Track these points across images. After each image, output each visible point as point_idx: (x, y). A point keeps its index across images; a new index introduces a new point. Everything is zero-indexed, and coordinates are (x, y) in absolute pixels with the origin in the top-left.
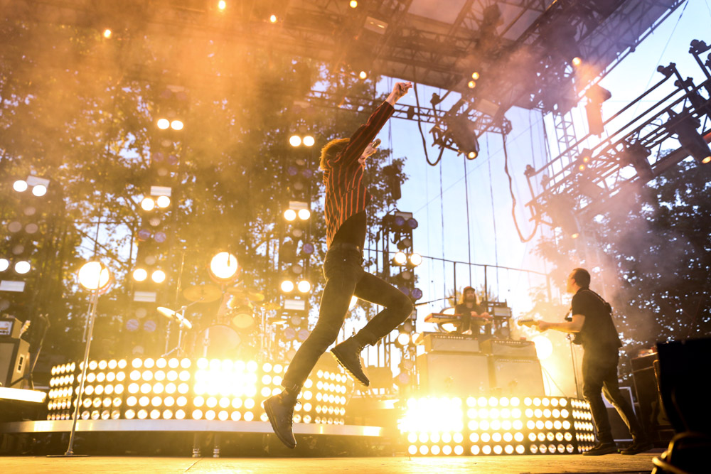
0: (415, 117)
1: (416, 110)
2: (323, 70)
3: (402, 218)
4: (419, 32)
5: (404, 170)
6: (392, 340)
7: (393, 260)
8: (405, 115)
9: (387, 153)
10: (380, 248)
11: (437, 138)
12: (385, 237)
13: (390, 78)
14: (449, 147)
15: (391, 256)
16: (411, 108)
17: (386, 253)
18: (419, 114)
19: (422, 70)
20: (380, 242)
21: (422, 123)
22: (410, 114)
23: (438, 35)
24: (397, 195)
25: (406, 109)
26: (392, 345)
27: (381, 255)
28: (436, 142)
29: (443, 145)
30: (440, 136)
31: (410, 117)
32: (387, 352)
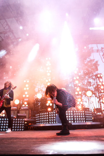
5: (98, 63)
6: (101, 102)
8: (96, 52)
9: (94, 60)
10: (95, 82)
12: (96, 79)
13: (91, 45)
15: (98, 83)
17: (97, 82)
18: (99, 51)
20: (95, 81)
21: (100, 53)
24: (97, 70)
25: (96, 50)
26: (101, 103)
27: (96, 83)
31: (97, 52)
32: (100, 104)
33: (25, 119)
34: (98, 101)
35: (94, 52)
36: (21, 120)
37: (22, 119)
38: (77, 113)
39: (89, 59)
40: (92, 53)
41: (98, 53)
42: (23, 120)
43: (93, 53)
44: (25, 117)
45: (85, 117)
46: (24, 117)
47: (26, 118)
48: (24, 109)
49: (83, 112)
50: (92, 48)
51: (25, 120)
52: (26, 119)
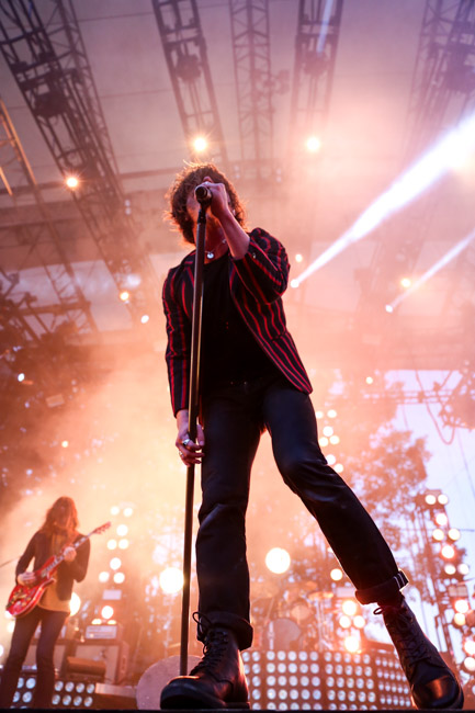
0: (424, 400)
5: (428, 447)
6: (449, 620)
8: (416, 400)
9: (408, 434)
10: (418, 526)
11: (446, 419)
12: (420, 516)
13: (396, 371)
14: (459, 426)
15: (429, 534)
16: (419, 393)
17: (424, 529)
20: (416, 521)
21: (430, 405)
22: (420, 398)
23: (428, 330)
24: (423, 475)
25: (416, 395)
26: (451, 628)
27: (419, 534)
28: (446, 424)
29: (453, 425)
30: (449, 417)
31: (421, 401)
32: (447, 635)
33: (98, 685)
34: (436, 618)
35: (407, 401)
36: (80, 688)
37: (86, 685)
38: (339, 663)
39: (386, 427)
40: (400, 406)
41: (423, 406)
42: (90, 690)
43: (403, 403)
44: (99, 677)
45: (376, 685)
46: (95, 677)
47: (102, 681)
48: (101, 636)
49: (367, 660)
50: (399, 385)
51: (97, 691)
52: (101, 689)
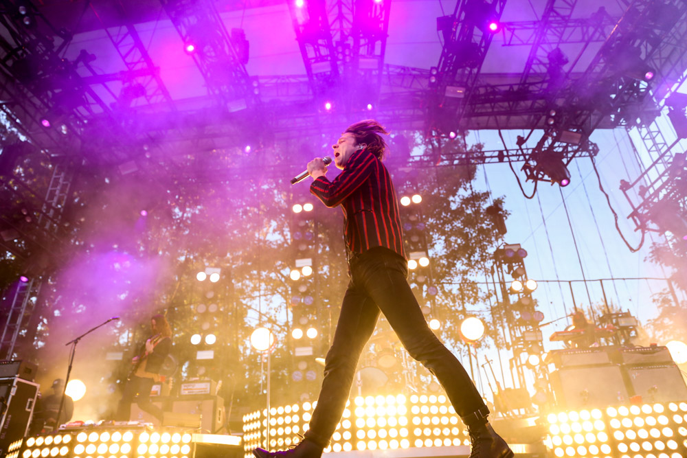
0: (506, 159)
1: (505, 153)
2: (418, 137)
3: (511, 250)
4: (493, 87)
5: (505, 207)
6: (523, 362)
7: (511, 289)
8: (496, 160)
9: (487, 195)
10: (497, 280)
11: (529, 173)
12: (499, 269)
13: (476, 131)
14: (542, 179)
15: (508, 286)
16: (501, 152)
17: (503, 283)
18: (508, 156)
19: (503, 118)
20: (496, 274)
21: (512, 163)
22: (501, 157)
23: (511, 86)
24: (503, 230)
25: (496, 154)
26: (524, 367)
27: (498, 286)
28: (529, 177)
29: (536, 179)
30: (532, 171)
31: (501, 160)
32: (521, 374)
33: (195, 435)
34: (511, 361)
35: (487, 160)
36: (176, 440)
37: (182, 435)
38: (425, 404)
39: (465, 189)
40: (480, 167)
41: (505, 165)
42: (186, 441)
43: (484, 162)
48: (195, 392)
50: (480, 146)
51: (195, 440)
52: (198, 438)
